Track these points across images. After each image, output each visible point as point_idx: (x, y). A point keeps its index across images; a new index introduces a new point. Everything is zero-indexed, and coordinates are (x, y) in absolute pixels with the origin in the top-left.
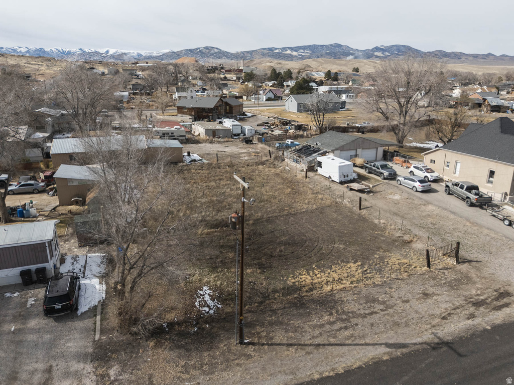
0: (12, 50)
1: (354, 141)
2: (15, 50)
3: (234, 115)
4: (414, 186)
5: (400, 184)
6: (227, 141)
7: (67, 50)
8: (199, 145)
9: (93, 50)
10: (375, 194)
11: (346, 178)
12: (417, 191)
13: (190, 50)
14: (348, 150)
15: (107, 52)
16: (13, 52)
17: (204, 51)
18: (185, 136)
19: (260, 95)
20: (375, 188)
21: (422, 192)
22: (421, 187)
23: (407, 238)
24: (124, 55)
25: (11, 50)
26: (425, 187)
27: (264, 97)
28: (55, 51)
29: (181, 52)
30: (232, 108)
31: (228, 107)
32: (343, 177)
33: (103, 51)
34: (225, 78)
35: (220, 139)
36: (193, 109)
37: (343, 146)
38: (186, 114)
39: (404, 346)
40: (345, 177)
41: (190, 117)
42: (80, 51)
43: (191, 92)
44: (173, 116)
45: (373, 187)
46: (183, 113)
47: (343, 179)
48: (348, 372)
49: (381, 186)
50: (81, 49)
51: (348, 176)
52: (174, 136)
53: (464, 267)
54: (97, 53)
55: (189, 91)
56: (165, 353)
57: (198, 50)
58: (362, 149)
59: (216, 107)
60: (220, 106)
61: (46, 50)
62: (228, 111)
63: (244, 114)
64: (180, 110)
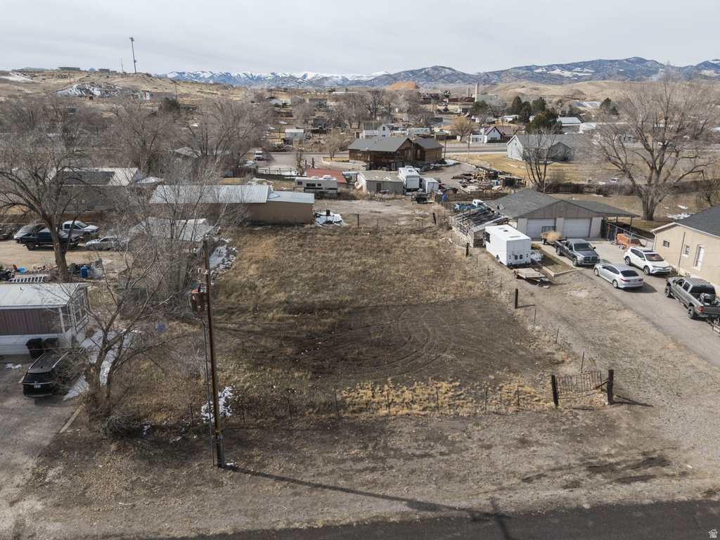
0: (195, 75)
1: (551, 205)
2: (197, 76)
3: (426, 162)
4: (614, 280)
5: (598, 275)
6: (393, 199)
7: (257, 75)
8: (354, 202)
9: (288, 74)
10: (552, 288)
11: (519, 259)
12: (618, 288)
13: (412, 72)
14: (541, 219)
15: (305, 76)
16: (196, 78)
17: (431, 73)
18: (336, 189)
19: (481, 134)
20: (558, 278)
21: (626, 289)
22: (624, 282)
23: (559, 356)
24: (325, 81)
25: (193, 76)
26: (631, 282)
27: (486, 137)
28: (242, 75)
29: (399, 74)
30: (425, 152)
31: (419, 151)
32: (513, 257)
33: (299, 75)
34: (446, 110)
35: (385, 196)
36: (369, 152)
37: (533, 212)
38: (360, 160)
39: (433, 507)
40: (516, 257)
41: (365, 164)
42: (272, 76)
43: (384, 129)
44: (343, 161)
45: (555, 276)
46: (357, 158)
47: (514, 262)
48: (328, 529)
49: (568, 275)
50: (273, 74)
51: (521, 257)
52: (322, 189)
53: (615, 411)
54: (292, 78)
55: (381, 128)
56: (123, 462)
57: (423, 72)
58: (565, 218)
59: (401, 151)
60: (407, 149)
61: (232, 75)
62: (419, 157)
63: (443, 161)
64: (352, 154)
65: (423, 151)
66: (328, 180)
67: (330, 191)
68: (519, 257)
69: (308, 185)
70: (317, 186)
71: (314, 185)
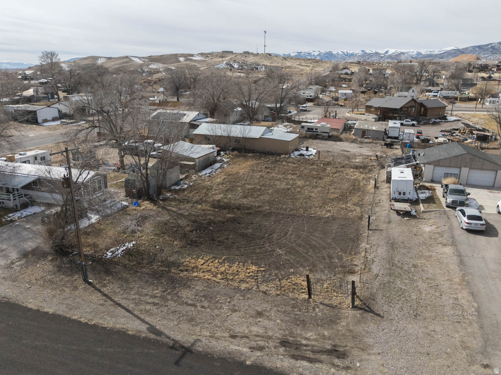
0: (308, 53)
1: (457, 156)
2: (309, 54)
3: (428, 118)
5: (456, 217)
6: (371, 143)
7: (351, 52)
9: (374, 51)
10: (412, 220)
11: (402, 195)
12: (462, 228)
13: (479, 47)
14: (447, 167)
15: (387, 52)
16: (309, 56)
17: (497, 47)
18: (328, 133)
20: (424, 214)
23: (358, 268)
24: (402, 55)
25: (307, 54)
26: (472, 225)
28: (340, 53)
29: (467, 49)
30: (428, 110)
31: (423, 109)
32: (397, 193)
33: (382, 51)
35: (366, 140)
36: (379, 108)
37: (439, 161)
38: (373, 113)
40: (400, 193)
41: (376, 117)
42: (362, 52)
44: (361, 114)
45: (423, 212)
47: (398, 197)
49: (433, 213)
50: (363, 51)
51: (404, 194)
52: (317, 132)
54: (377, 54)
55: (411, 90)
57: (490, 46)
58: (470, 168)
59: (404, 108)
60: (411, 107)
61: (333, 53)
62: (422, 113)
63: (445, 118)
64: (368, 109)
65: (426, 109)
66: (323, 126)
67: (323, 134)
68: (402, 194)
69: (308, 129)
70: (314, 130)
71: (312, 129)
